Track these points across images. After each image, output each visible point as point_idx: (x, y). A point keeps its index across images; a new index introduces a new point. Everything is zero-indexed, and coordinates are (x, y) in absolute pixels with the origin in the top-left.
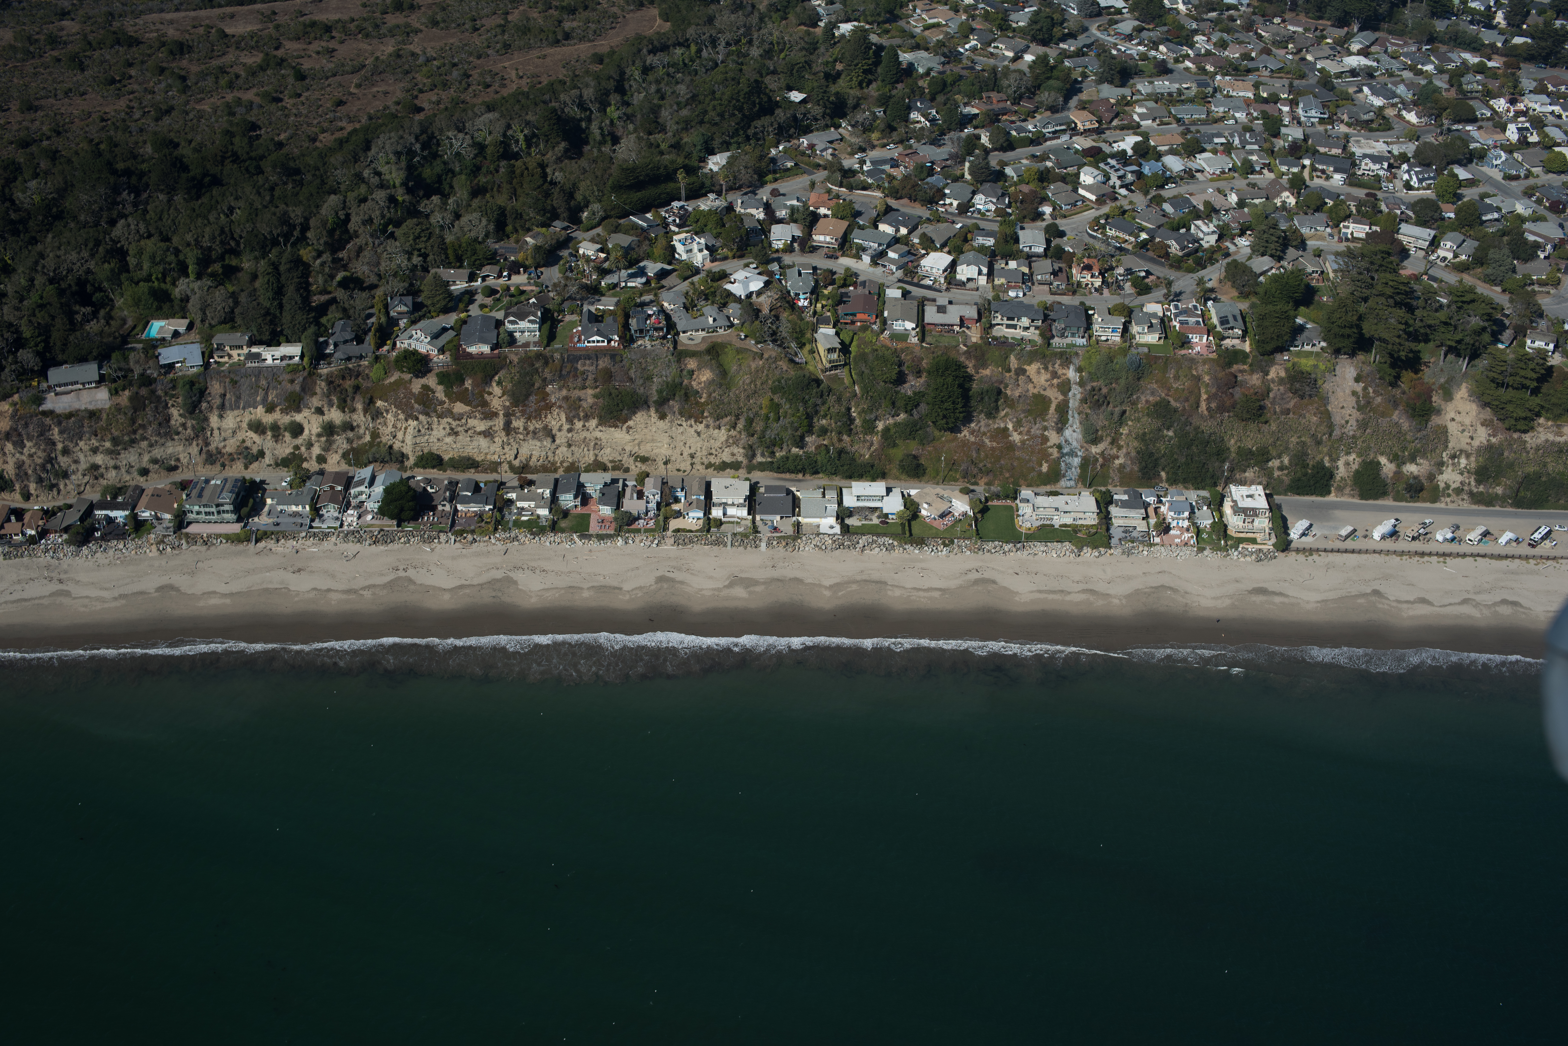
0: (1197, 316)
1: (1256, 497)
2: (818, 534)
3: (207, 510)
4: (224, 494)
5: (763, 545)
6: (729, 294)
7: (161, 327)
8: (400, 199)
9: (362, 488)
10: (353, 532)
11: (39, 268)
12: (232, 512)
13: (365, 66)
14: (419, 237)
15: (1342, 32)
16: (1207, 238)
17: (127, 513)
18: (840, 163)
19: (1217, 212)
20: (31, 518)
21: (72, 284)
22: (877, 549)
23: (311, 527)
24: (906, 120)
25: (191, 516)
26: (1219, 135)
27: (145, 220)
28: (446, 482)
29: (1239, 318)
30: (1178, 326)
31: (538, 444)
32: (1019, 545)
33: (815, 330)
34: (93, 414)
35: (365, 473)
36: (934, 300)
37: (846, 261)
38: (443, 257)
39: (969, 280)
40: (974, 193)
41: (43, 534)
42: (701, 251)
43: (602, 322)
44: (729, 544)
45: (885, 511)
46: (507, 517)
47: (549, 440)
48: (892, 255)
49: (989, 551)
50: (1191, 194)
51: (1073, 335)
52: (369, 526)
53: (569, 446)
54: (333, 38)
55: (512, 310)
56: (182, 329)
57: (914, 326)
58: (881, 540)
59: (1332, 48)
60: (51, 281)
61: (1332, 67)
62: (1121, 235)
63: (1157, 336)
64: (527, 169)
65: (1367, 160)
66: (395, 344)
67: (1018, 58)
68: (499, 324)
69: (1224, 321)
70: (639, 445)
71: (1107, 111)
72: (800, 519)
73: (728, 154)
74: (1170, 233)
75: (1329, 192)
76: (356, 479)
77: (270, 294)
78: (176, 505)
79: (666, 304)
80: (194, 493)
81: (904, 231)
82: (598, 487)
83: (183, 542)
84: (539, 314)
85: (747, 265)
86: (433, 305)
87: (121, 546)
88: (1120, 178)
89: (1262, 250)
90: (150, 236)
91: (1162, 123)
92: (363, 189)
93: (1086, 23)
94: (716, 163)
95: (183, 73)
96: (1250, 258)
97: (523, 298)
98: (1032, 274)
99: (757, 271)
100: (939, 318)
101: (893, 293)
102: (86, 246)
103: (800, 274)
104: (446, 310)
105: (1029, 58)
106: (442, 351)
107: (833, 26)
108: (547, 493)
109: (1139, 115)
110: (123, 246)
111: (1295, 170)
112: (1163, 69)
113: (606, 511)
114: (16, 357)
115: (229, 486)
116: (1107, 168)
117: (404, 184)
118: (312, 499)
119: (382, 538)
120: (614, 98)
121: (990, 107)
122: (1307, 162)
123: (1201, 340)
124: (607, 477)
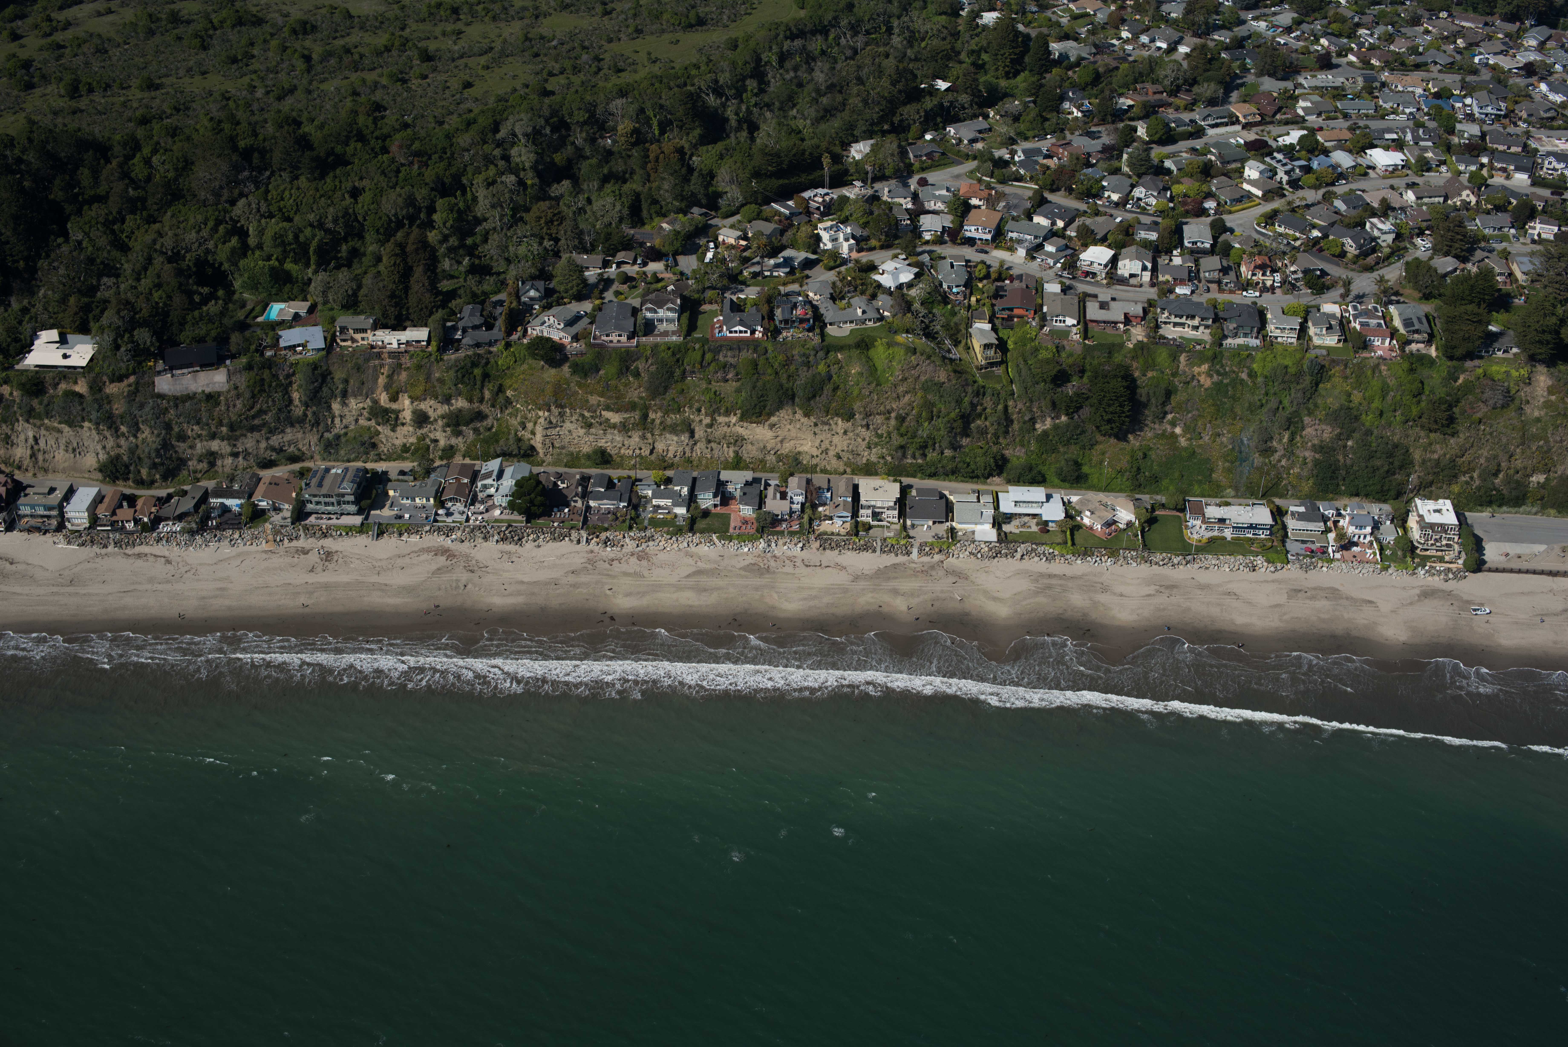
0: (1378, 317)
1: (1444, 511)
2: (974, 542)
3: (327, 500)
4: (345, 484)
5: (915, 551)
6: (879, 286)
7: (281, 310)
8: (529, 182)
9: (489, 481)
10: (479, 528)
11: (158, 247)
12: (353, 503)
13: (492, 48)
14: (552, 221)
15: (1513, 27)
16: (1384, 237)
17: (243, 501)
18: (991, 153)
19: (1394, 209)
20: (144, 504)
21: (191, 264)
22: (1036, 559)
23: (436, 521)
24: (1058, 110)
25: (310, 507)
26: (1390, 131)
27: (266, 200)
28: (578, 477)
29: (1424, 320)
30: (1358, 327)
31: (675, 438)
32: (1189, 558)
33: (969, 325)
34: (211, 398)
35: (494, 465)
36: (1096, 296)
37: (998, 255)
38: (576, 242)
39: (1132, 276)
40: (1133, 186)
41: (156, 521)
42: (847, 240)
43: (743, 311)
44: (878, 549)
45: (1044, 518)
46: (643, 515)
47: (687, 435)
48: (1049, 248)
49: (1157, 563)
50: (1363, 191)
51: (1246, 335)
52: (496, 521)
53: (709, 441)
54: (459, 19)
55: (651, 297)
56: (303, 312)
57: (1075, 322)
58: (1041, 549)
59: (1504, 44)
60: (170, 260)
61: (1505, 63)
62: (1291, 232)
63: (1336, 338)
64: (663, 152)
65: (1552, 159)
66: (526, 331)
67: (1172, 49)
68: (635, 311)
69: (1407, 323)
70: (782, 442)
71: (1269, 104)
72: (954, 524)
73: (872, 141)
74: (1345, 230)
75: (1512, 191)
76: (483, 472)
77: (396, 277)
78: (294, 495)
79: (811, 294)
80: (314, 482)
81: (1060, 224)
82: (739, 486)
83: (301, 532)
84: (679, 301)
85: (896, 256)
86: (566, 291)
87: (236, 536)
88: (1287, 173)
89: (1445, 248)
90: (271, 216)
91: (1328, 118)
92: (492, 171)
93: (1243, 15)
94: (859, 151)
95: (306, 52)
96: (1431, 258)
97: (660, 285)
98: (1198, 271)
99: (907, 262)
100: (1102, 315)
101: (1053, 288)
102: (206, 224)
103: (952, 266)
104: (579, 297)
105: (1183, 49)
106: (576, 338)
107: (976, 15)
108: (685, 491)
109: (1303, 109)
110: (242, 226)
111: (1473, 168)
112: (1325, 63)
113: (747, 511)
114: (132, 336)
115: (350, 475)
116: (1274, 163)
117: (534, 168)
118: (437, 492)
119: (510, 535)
120: (751, 84)
121: (1144, 98)
122: (1485, 160)
123: (1383, 343)
124: (749, 475)
